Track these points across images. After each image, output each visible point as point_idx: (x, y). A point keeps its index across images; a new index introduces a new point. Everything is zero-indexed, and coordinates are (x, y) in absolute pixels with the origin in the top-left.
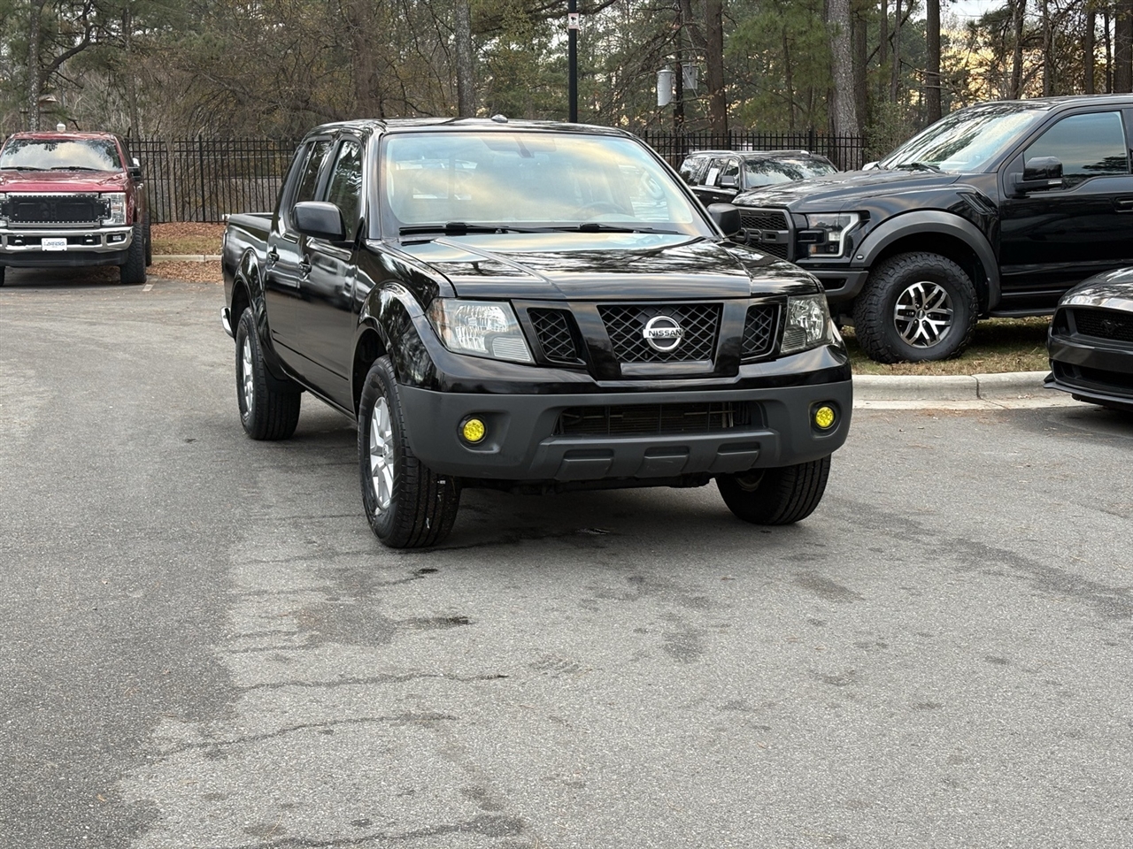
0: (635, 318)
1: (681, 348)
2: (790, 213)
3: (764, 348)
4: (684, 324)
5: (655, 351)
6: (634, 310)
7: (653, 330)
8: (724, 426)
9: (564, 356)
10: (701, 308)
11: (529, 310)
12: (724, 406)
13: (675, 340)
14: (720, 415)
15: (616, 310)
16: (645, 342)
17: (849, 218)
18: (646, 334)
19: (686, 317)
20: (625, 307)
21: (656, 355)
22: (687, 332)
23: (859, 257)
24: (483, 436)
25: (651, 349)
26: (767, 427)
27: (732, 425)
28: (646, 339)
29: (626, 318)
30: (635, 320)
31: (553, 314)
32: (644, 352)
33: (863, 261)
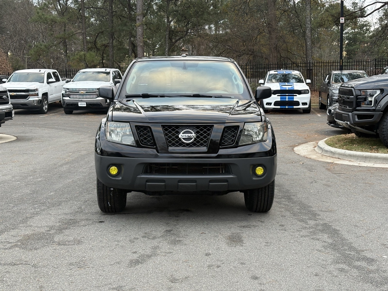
0: (177, 130)
1: (195, 142)
2: (355, 90)
3: (232, 143)
4: (197, 133)
5: (184, 143)
6: (177, 127)
7: (182, 135)
8: (221, 172)
9: (149, 144)
10: (205, 127)
11: (136, 126)
12: (221, 165)
13: (192, 138)
14: (219, 169)
15: (170, 127)
16: (180, 139)
17: (376, 91)
18: (180, 136)
19: (198, 130)
20: (173, 126)
21: (184, 144)
22: (198, 136)
23: (379, 107)
24: (117, 173)
25: (182, 142)
26: (232, 174)
27: (224, 172)
28: (180, 138)
29: (173, 130)
30: (177, 131)
31: (146, 128)
32: (180, 143)
33: (381, 108)
